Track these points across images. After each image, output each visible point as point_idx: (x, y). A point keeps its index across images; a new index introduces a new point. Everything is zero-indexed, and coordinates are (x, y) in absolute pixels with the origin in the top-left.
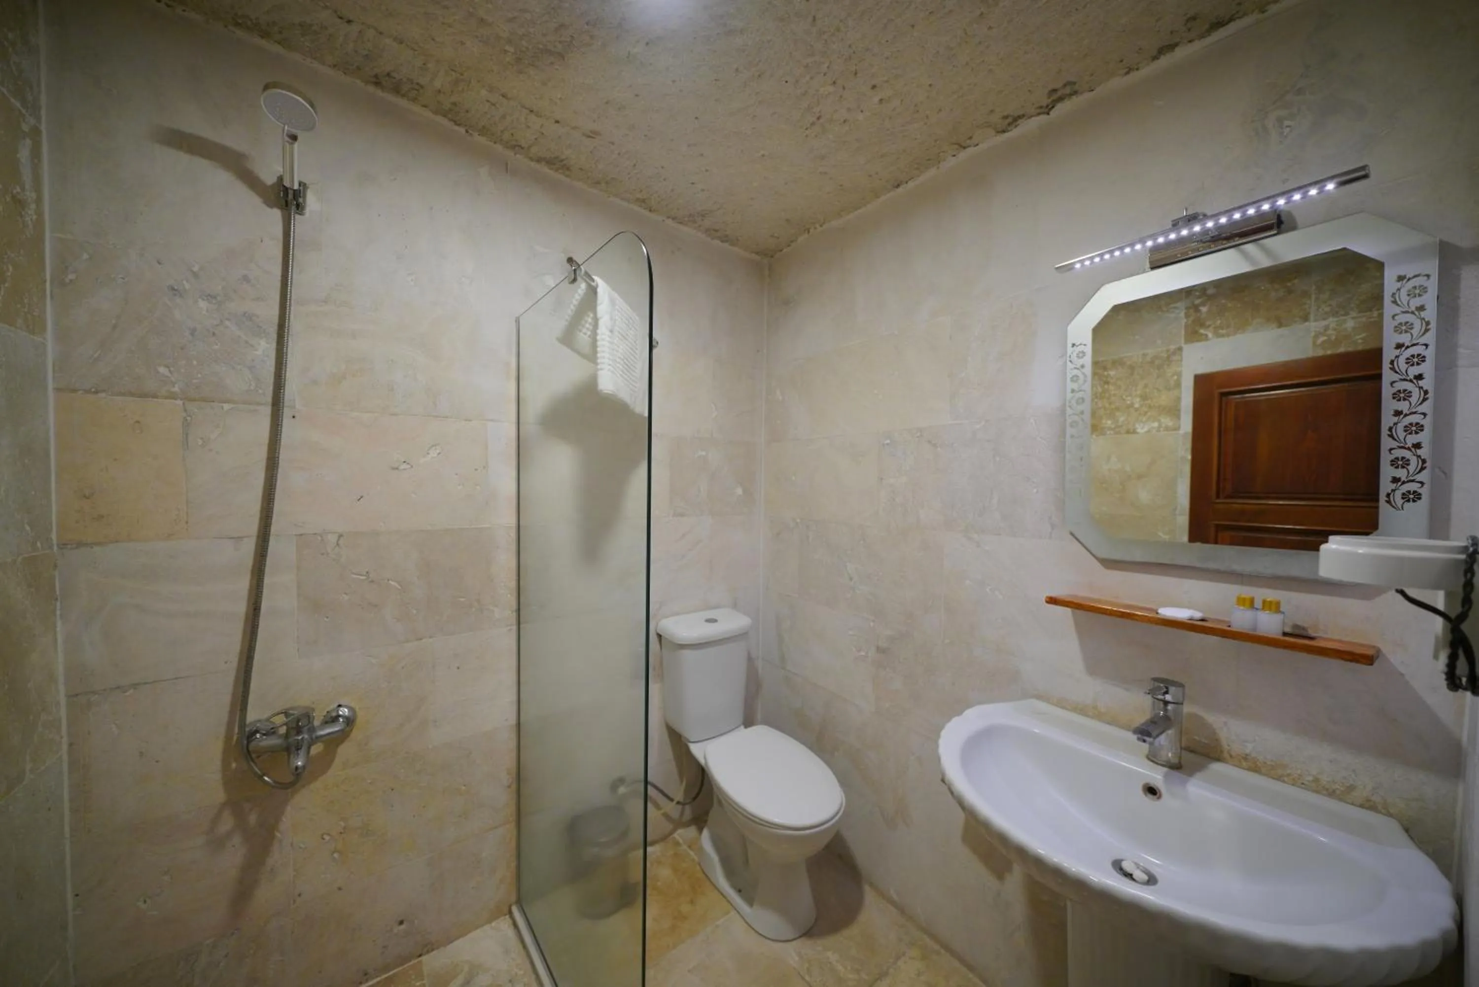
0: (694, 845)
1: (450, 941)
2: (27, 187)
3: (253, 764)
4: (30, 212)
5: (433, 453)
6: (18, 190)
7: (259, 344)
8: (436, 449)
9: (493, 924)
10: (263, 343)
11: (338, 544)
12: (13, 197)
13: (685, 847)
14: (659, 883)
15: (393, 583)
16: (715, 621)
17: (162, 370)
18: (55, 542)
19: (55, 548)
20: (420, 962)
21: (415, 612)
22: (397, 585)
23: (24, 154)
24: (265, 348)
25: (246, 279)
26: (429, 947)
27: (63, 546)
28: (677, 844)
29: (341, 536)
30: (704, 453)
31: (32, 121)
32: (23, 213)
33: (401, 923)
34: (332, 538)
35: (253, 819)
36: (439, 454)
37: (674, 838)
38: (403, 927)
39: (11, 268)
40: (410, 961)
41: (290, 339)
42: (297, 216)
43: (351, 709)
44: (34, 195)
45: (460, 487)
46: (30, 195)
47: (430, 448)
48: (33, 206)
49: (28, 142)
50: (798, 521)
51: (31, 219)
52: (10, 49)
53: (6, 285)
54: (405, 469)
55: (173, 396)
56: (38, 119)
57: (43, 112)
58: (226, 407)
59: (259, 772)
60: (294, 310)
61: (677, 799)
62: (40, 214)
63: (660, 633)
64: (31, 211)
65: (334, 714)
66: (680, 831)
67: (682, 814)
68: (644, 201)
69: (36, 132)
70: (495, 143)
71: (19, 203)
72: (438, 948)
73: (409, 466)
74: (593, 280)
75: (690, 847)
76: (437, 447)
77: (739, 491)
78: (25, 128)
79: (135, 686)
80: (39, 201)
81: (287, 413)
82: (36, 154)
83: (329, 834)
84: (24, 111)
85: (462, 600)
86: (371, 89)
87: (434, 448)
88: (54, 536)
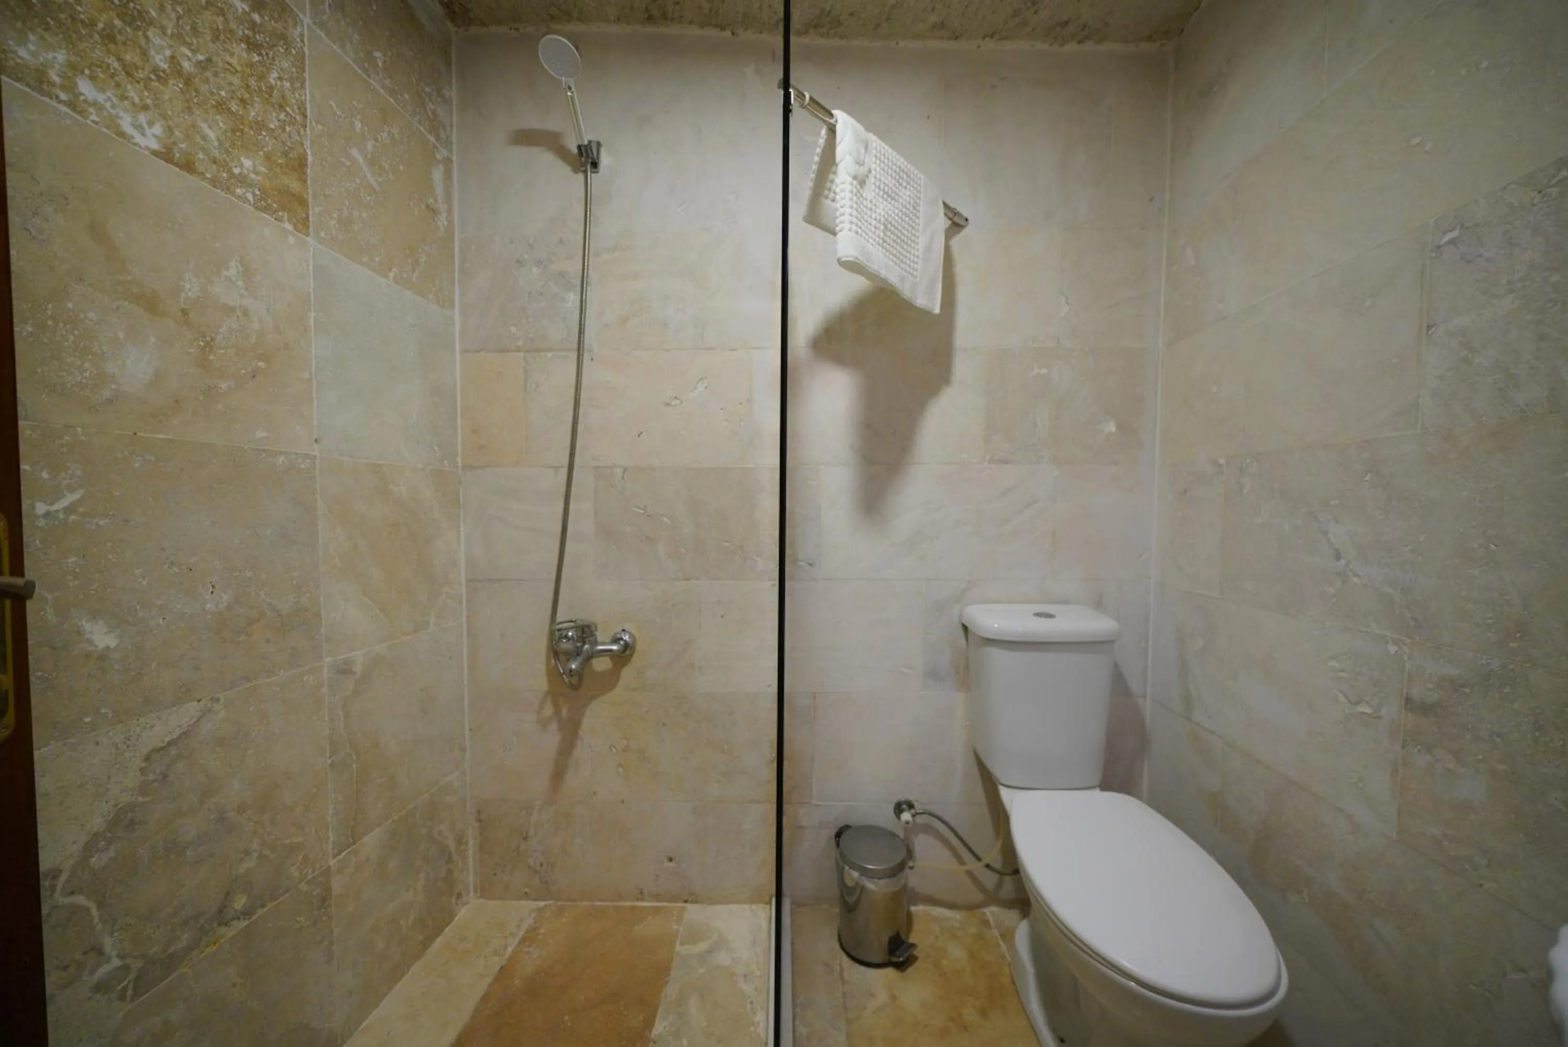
0: (1008, 935)
1: (712, 902)
2: (439, 199)
3: (558, 662)
4: (441, 218)
5: (701, 388)
6: (432, 200)
7: (569, 297)
8: (703, 383)
9: (753, 907)
10: (571, 295)
11: (623, 478)
12: (427, 206)
13: (996, 933)
14: (944, 962)
15: (665, 519)
16: (1050, 616)
17: (513, 329)
18: (460, 464)
19: (460, 470)
20: (684, 908)
21: (683, 550)
22: (668, 521)
23: (437, 175)
24: (573, 298)
25: (561, 242)
26: (691, 898)
27: (464, 468)
28: (985, 923)
29: (625, 470)
30: (1044, 371)
31: (445, 152)
32: (436, 219)
33: (671, 860)
34: (618, 472)
35: (564, 712)
36: (706, 387)
37: (984, 914)
38: (671, 864)
39: (424, 256)
40: (677, 902)
41: (589, 288)
42: (593, 175)
43: (632, 636)
44: (445, 206)
45: (725, 423)
46: (442, 206)
47: (698, 382)
48: (445, 215)
49: (442, 168)
50: (1222, 461)
51: (443, 224)
52: (427, 100)
53: (421, 268)
54: (675, 405)
55: (518, 350)
56: (451, 151)
57: (454, 147)
58: (549, 355)
59: (562, 671)
60: (592, 261)
61: (987, 860)
62: (450, 222)
63: (967, 625)
64: (442, 220)
65: (618, 636)
66: (994, 909)
67: (999, 885)
68: (942, 25)
69: (448, 162)
70: (761, 32)
71: (433, 211)
72: (702, 902)
73: (679, 402)
74: (832, 116)
75: (1002, 936)
76: (705, 381)
77: (1111, 427)
78: (439, 156)
79: (499, 580)
80: (450, 211)
81: (586, 357)
82: (448, 176)
83: (615, 747)
84: (438, 145)
85: (727, 544)
86: (650, 29)
87: (701, 382)
88: (459, 460)
